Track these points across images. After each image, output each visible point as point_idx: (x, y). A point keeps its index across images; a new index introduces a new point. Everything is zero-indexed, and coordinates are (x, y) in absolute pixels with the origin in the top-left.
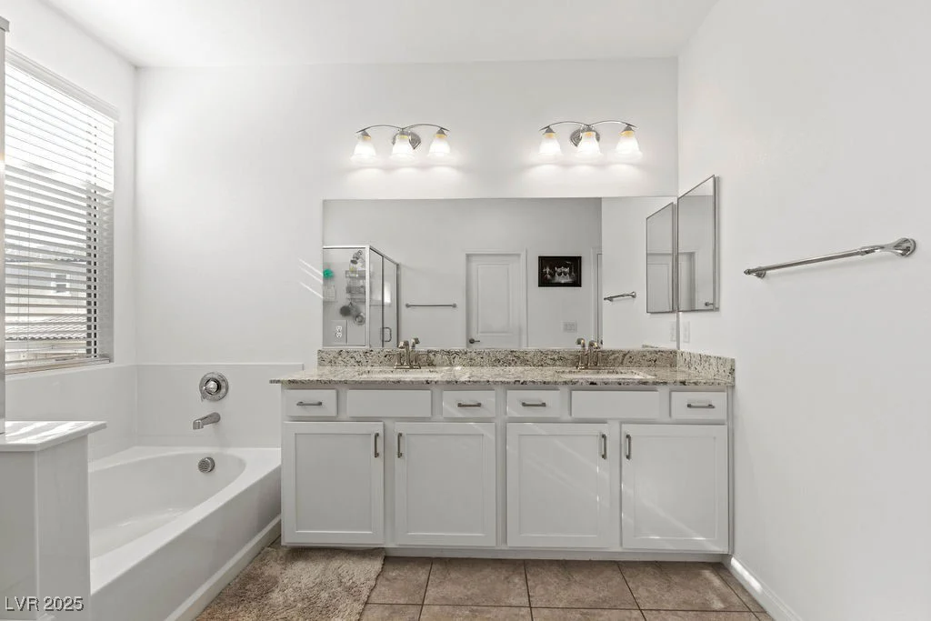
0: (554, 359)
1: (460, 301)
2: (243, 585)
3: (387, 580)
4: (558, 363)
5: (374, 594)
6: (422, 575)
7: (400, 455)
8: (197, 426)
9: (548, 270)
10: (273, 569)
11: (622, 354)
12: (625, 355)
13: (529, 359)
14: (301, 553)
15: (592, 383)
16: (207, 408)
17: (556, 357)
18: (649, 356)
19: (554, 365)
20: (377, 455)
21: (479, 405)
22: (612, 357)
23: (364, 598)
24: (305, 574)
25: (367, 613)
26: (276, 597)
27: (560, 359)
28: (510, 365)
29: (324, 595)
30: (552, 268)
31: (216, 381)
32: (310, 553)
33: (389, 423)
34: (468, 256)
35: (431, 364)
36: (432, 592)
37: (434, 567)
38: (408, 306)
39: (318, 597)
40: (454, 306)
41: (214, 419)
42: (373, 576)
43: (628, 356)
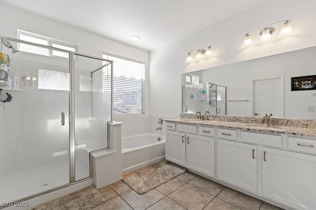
0: (252, 121)
1: (250, 99)
2: (156, 164)
3: (184, 175)
4: (254, 122)
5: (178, 177)
6: (193, 177)
7: (188, 143)
8: (157, 130)
9: (297, 83)
10: (162, 164)
11: (286, 121)
12: (288, 121)
13: (241, 120)
14: (169, 163)
15: (248, 129)
16: (159, 126)
17: (253, 120)
18: (303, 123)
19: (252, 123)
20: (183, 142)
21: (209, 132)
22: (281, 122)
23: (175, 176)
24: (168, 167)
25: (173, 179)
26: (159, 169)
27: (255, 121)
28: (234, 121)
29: (168, 172)
30: (300, 82)
31: (161, 120)
32: (171, 164)
33: (187, 134)
34: (254, 81)
35: (208, 119)
36: (192, 182)
37: (198, 177)
38: (229, 101)
39: (166, 172)
40: (248, 101)
41: (160, 129)
42: (180, 173)
43: (290, 122)
